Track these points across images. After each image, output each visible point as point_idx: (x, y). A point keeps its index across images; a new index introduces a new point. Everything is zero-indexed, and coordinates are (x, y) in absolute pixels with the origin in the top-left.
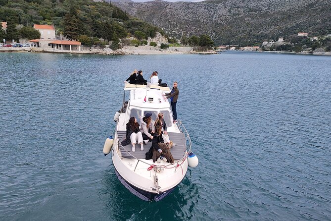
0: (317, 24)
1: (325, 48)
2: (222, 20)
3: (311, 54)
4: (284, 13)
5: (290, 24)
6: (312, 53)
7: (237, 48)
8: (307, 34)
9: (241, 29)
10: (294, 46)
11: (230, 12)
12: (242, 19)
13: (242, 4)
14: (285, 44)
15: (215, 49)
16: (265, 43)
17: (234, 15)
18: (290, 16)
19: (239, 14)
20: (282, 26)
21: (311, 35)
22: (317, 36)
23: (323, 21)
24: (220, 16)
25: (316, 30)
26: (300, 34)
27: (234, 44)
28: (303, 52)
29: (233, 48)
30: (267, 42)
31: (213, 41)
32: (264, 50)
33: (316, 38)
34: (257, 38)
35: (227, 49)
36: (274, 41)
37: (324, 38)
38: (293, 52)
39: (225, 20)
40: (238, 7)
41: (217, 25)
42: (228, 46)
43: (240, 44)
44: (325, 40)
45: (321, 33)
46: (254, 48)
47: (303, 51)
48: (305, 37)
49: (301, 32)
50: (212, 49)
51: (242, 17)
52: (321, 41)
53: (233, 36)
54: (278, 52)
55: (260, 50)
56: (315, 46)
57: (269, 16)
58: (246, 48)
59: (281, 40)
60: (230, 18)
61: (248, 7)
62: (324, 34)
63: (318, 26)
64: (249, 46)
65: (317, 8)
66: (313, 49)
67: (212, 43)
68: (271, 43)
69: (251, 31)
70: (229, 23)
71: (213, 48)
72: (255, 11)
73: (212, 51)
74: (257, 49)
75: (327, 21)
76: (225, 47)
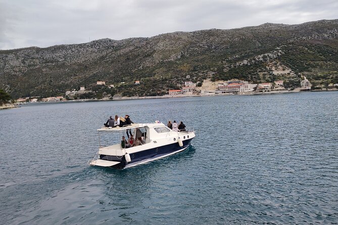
0: (111, 73)
1: (121, 93)
2: (16, 72)
3: (111, 100)
4: (80, 65)
5: (88, 74)
6: (111, 98)
7: (40, 99)
8: (104, 83)
9: (40, 80)
10: (95, 94)
11: (24, 63)
12: (39, 70)
13: (37, 56)
14: (87, 92)
15: (13, 102)
16: (68, 93)
17: (29, 66)
18: (86, 66)
19: (35, 65)
20: (82, 76)
21: (108, 83)
22: (113, 84)
23: (115, 71)
24: (13, 67)
25: (111, 78)
26: (99, 83)
27: (34, 95)
28: (105, 99)
29: (35, 100)
30: (70, 92)
31: (9, 94)
32: (68, 99)
33: (113, 86)
34: (59, 87)
35: (27, 101)
36: (76, 90)
37: (120, 84)
38: (96, 99)
39: (20, 71)
40: (33, 58)
41: (10, 77)
42: (28, 98)
43: (42, 95)
44: (119, 87)
45: (115, 81)
46: (58, 98)
47: (104, 97)
48: (103, 85)
49: (99, 81)
50: (9, 103)
51: (39, 68)
52: (117, 87)
53: (32, 87)
54: (82, 100)
55: (64, 99)
56: (113, 93)
57: (67, 67)
58: (49, 99)
59: (82, 89)
60: (26, 70)
61: (43, 59)
62: (118, 82)
63: (111, 75)
64: (52, 96)
65: (108, 60)
66: (113, 95)
67: (8, 96)
68: (74, 92)
69: (52, 82)
70: (25, 75)
71: (10, 101)
72: (52, 62)
73: (8, 106)
74: (61, 99)
75: (118, 71)
76: (24, 100)
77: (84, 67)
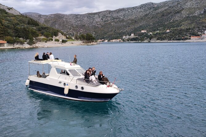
0: (151, 25)
1: (156, 38)
2: (98, 25)
3: (149, 42)
4: (132, 20)
5: (137, 26)
6: (149, 41)
7: (109, 41)
8: (146, 31)
9: (110, 30)
10: (140, 38)
11: (102, 19)
12: (110, 24)
13: (109, 15)
14: (135, 37)
15: (96, 42)
16: (124, 37)
17: (105, 21)
18: (136, 21)
19: (108, 21)
20: (132, 27)
21: (148, 32)
22: (151, 32)
23: (154, 24)
24: (97, 22)
25: (151, 28)
26: (143, 31)
27: (107, 38)
28: (145, 41)
29: (106, 41)
30: (125, 37)
31: (94, 37)
32: (124, 41)
33: (151, 33)
34: (119, 34)
35: (103, 41)
36: (129, 36)
37: (155, 32)
38: (140, 41)
39: (100, 24)
40: (107, 17)
41: (96, 28)
42: (103, 40)
43: (110, 38)
44: (155, 34)
45: (153, 30)
46: (118, 40)
47: (145, 40)
48: (145, 33)
49: (143, 30)
50: (94, 42)
51: (110, 23)
52: (154, 34)
53: (105, 34)
54: (132, 42)
55: (122, 41)
56: (151, 38)
57: (125, 21)
58: (114, 40)
59: (132, 35)
60: (103, 23)
61: (112, 17)
62: (155, 31)
63: (151, 26)
64: (115, 39)
65: (150, 16)
66: (150, 39)
67: (94, 38)
68: (128, 37)
69: (116, 30)
70: (102, 26)
71: (94, 41)
72: (117, 19)
73: (94, 43)
74: (120, 41)
75: (155, 24)
76: (101, 41)
77: (135, 22)
